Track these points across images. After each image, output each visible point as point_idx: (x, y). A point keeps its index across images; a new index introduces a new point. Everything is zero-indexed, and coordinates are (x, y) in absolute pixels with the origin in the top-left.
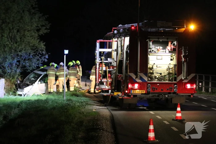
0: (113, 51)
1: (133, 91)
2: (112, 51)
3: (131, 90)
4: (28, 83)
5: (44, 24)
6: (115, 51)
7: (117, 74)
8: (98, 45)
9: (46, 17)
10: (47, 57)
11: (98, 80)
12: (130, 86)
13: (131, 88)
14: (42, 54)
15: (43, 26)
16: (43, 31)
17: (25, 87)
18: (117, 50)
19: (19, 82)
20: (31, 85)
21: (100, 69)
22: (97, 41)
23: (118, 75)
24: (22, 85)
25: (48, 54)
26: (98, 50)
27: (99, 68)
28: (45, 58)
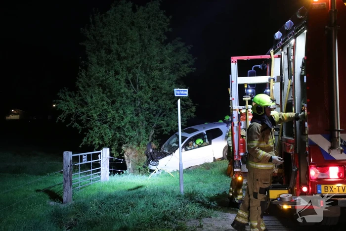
0: (272, 80)
1: (323, 186)
2: (270, 80)
3: (317, 183)
4: (167, 152)
5: (186, 59)
6: (277, 81)
7: (285, 136)
8: (234, 67)
9: (190, 48)
10: (194, 109)
11: (239, 153)
12: (313, 173)
13: (317, 179)
14: (185, 105)
15: (184, 62)
16: (186, 70)
17: (160, 159)
18: (280, 79)
19: (151, 150)
20: (170, 154)
21: (242, 127)
22: (232, 60)
23: (287, 141)
24: (156, 155)
25: (196, 105)
26: (236, 80)
27: (238, 124)
28: (191, 112)
